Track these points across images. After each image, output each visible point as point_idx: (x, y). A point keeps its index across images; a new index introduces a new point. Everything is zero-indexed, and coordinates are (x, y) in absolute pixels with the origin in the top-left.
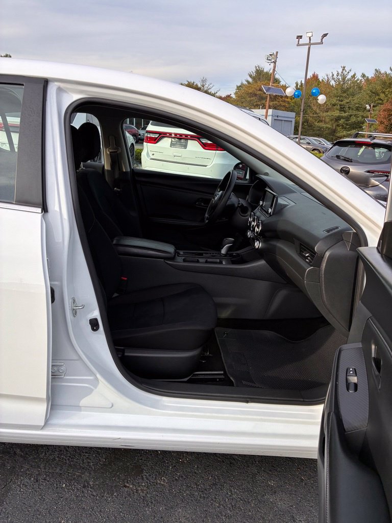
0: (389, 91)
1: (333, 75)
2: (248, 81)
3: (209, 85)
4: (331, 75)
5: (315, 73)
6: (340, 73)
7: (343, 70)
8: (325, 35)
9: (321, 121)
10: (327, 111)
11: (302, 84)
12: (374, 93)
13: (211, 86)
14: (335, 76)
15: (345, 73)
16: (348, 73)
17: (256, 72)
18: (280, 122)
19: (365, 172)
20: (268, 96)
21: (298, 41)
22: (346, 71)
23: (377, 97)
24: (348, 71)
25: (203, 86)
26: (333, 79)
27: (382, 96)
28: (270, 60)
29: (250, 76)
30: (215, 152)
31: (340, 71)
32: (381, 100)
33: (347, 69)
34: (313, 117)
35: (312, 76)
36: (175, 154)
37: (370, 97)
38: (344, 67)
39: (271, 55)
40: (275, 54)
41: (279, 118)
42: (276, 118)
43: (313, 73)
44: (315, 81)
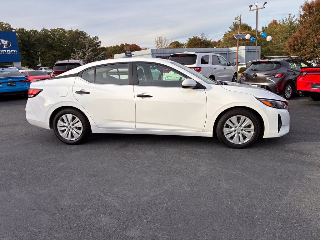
1: (283, 20)
2: (229, 31)
3: (206, 37)
4: (282, 20)
5: (274, 20)
6: (288, 18)
7: (289, 16)
8: (266, 3)
9: (279, 49)
10: (282, 42)
11: (266, 27)
13: (207, 37)
14: (285, 21)
15: (291, 18)
16: (293, 18)
17: (234, 26)
18: (251, 52)
19: (264, 75)
20: (238, 40)
21: (250, 9)
22: (291, 17)
24: (293, 17)
25: (202, 38)
28: (237, 20)
29: (231, 28)
31: (288, 17)
33: (292, 16)
34: (272, 47)
35: (272, 22)
38: (290, 15)
39: (237, 17)
40: (240, 16)
41: (250, 50)
42: (248, 51)
43: (273, 20)
44: (274, 25)
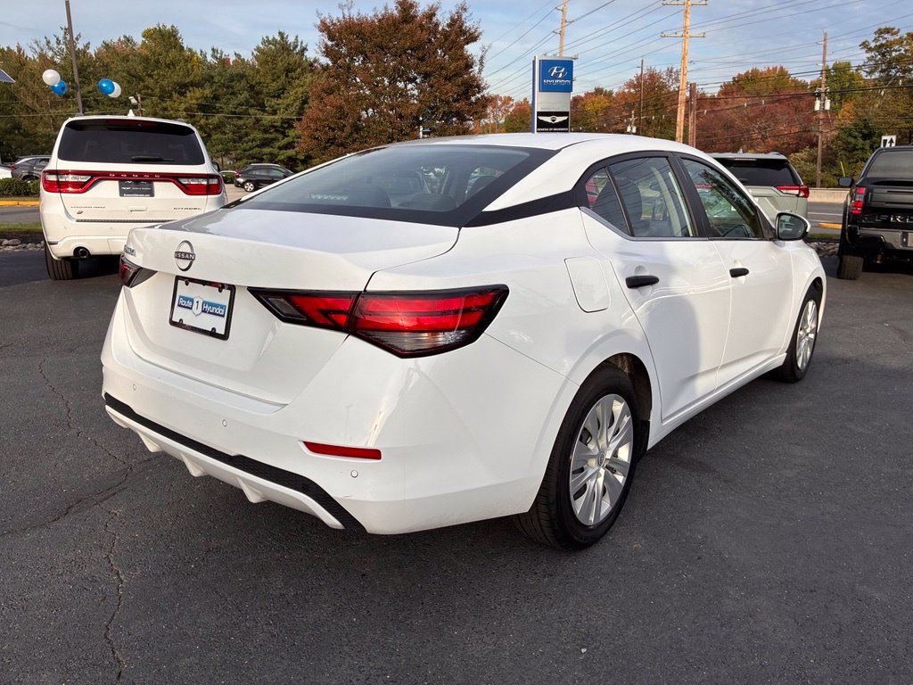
0: (158, 74)
12: (133, 76)
14: (53, 43)
23: (142, 84)
26: (51, 49)
27: (150, 82)
30: (205, 197)
32: (148, 88)
36: (131, 208)
37: (129, 82)
